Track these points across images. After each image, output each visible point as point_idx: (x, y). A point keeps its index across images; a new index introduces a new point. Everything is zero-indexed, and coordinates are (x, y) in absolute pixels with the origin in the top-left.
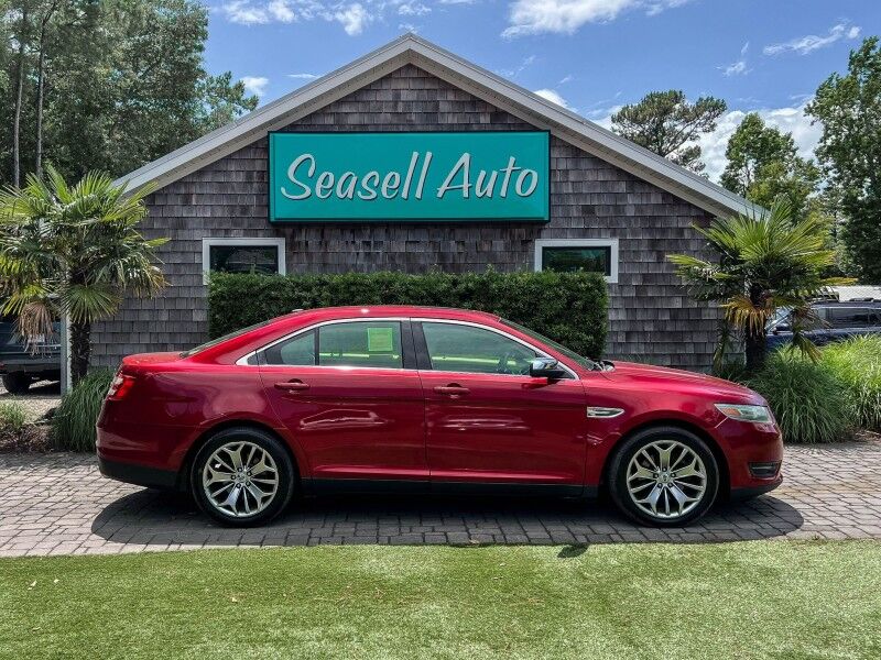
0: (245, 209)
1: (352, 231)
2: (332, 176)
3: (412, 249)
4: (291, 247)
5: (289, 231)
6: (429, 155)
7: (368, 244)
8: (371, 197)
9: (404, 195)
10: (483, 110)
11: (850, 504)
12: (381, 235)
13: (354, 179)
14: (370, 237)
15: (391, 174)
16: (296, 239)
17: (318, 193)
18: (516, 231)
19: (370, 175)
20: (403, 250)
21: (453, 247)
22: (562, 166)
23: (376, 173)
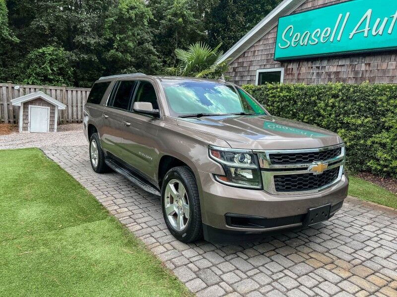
1: (312, 62)
2: (299, 35)
3: (339, 69)
4: (286, 71)
5: (286, 65)
6: (348, 14)
7: (318, 68)
8: (315, 43)
9: (331, 40)
12: (325, 63)
13: (309, 34)
14: (320, 64)
15: (327, 28)
16: (288, 67)
17: (293, 44)
19: (316, 31)
21: (363, 67)
23: (319, 30)
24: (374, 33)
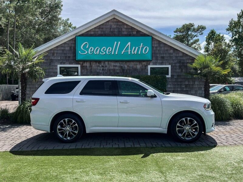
0: (69, 57)
1: (99, 63)
2: (93, 48)
3: (115, 68)
4: (82, 67)
5: (81, 63)
6: (119, 42)
7: (103, 66)
8: (104, 54)
9: (113, 53)
10: (134, 30)
11: (227, 137)
12: (107, 63)
13: (99, 49)
14: (104, 65)
15: (109, 48)
16: (83, 65)
17: (89, 53)
18: (143, 63)
19: (103, 48)
20: (112, 68)
21: (126, 67)
22: (156, 46)
23: (105, 47)
24: (133, 53)
